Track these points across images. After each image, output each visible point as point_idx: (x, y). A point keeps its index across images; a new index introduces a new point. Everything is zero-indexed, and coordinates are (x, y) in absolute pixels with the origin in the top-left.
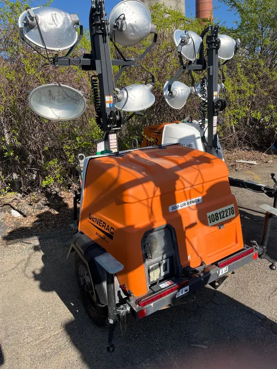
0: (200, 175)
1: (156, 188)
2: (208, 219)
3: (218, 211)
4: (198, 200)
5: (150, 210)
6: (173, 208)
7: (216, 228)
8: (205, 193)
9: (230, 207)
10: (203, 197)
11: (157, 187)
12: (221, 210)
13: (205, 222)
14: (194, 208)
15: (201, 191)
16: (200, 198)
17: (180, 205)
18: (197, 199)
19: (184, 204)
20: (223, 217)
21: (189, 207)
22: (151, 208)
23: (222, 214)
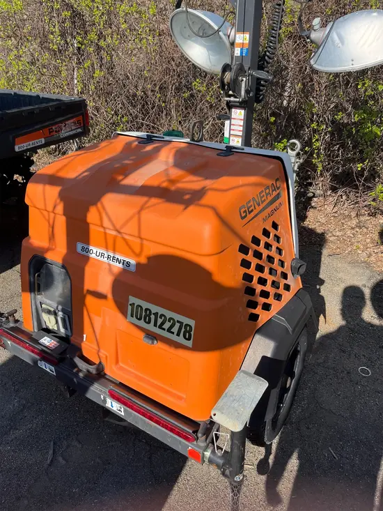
0: (135, 219)
1: (58, 201)
2: (130, 307)
3: (154, 309)
4: (128, 264)
5: (51, 229)
6: (83, 248)
7: (142, 335)
8: (143, 260)
9: (186, 320)
10: (138, 265)
11: (61, 200)
12: (161, 311)
13: (122, 307)
14: (116, 271)
15: (137, 250)
16: (133, 262)
17: (95, 252)
18: (127, 260)
19: (102, 255)
20: (160, 327)
21: (109, 265)
22: (53, 228)
23: (160, 321)
